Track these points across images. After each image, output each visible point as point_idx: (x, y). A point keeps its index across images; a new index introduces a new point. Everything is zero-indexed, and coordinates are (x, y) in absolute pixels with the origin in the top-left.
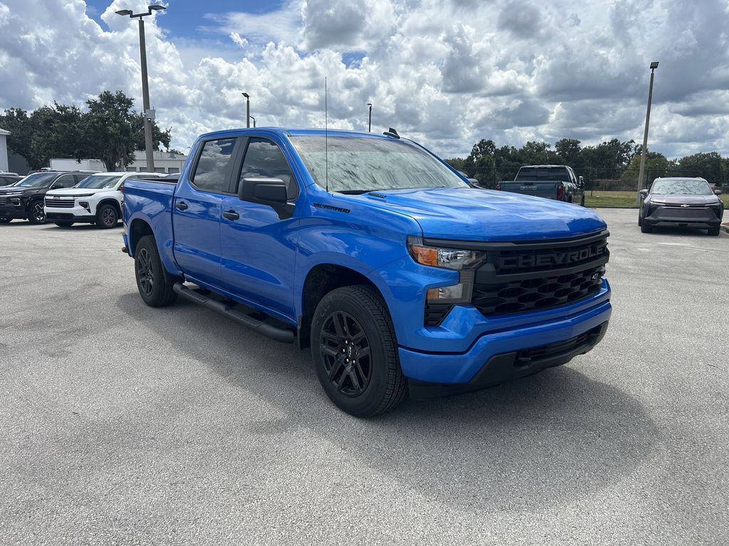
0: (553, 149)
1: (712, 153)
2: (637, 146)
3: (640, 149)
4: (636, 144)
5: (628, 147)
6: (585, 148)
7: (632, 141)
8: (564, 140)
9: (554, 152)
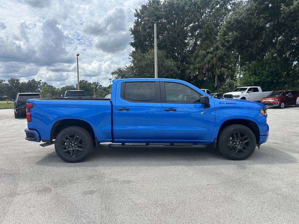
0: (7, 82)
1: (72, 86)
2: (43, 82)
3: (44, 84)
4: (42, 82)
5: (39, 83)
6: (22, 83)
7: (41, 80)
8: (12, 79)
9: (8, 84)
